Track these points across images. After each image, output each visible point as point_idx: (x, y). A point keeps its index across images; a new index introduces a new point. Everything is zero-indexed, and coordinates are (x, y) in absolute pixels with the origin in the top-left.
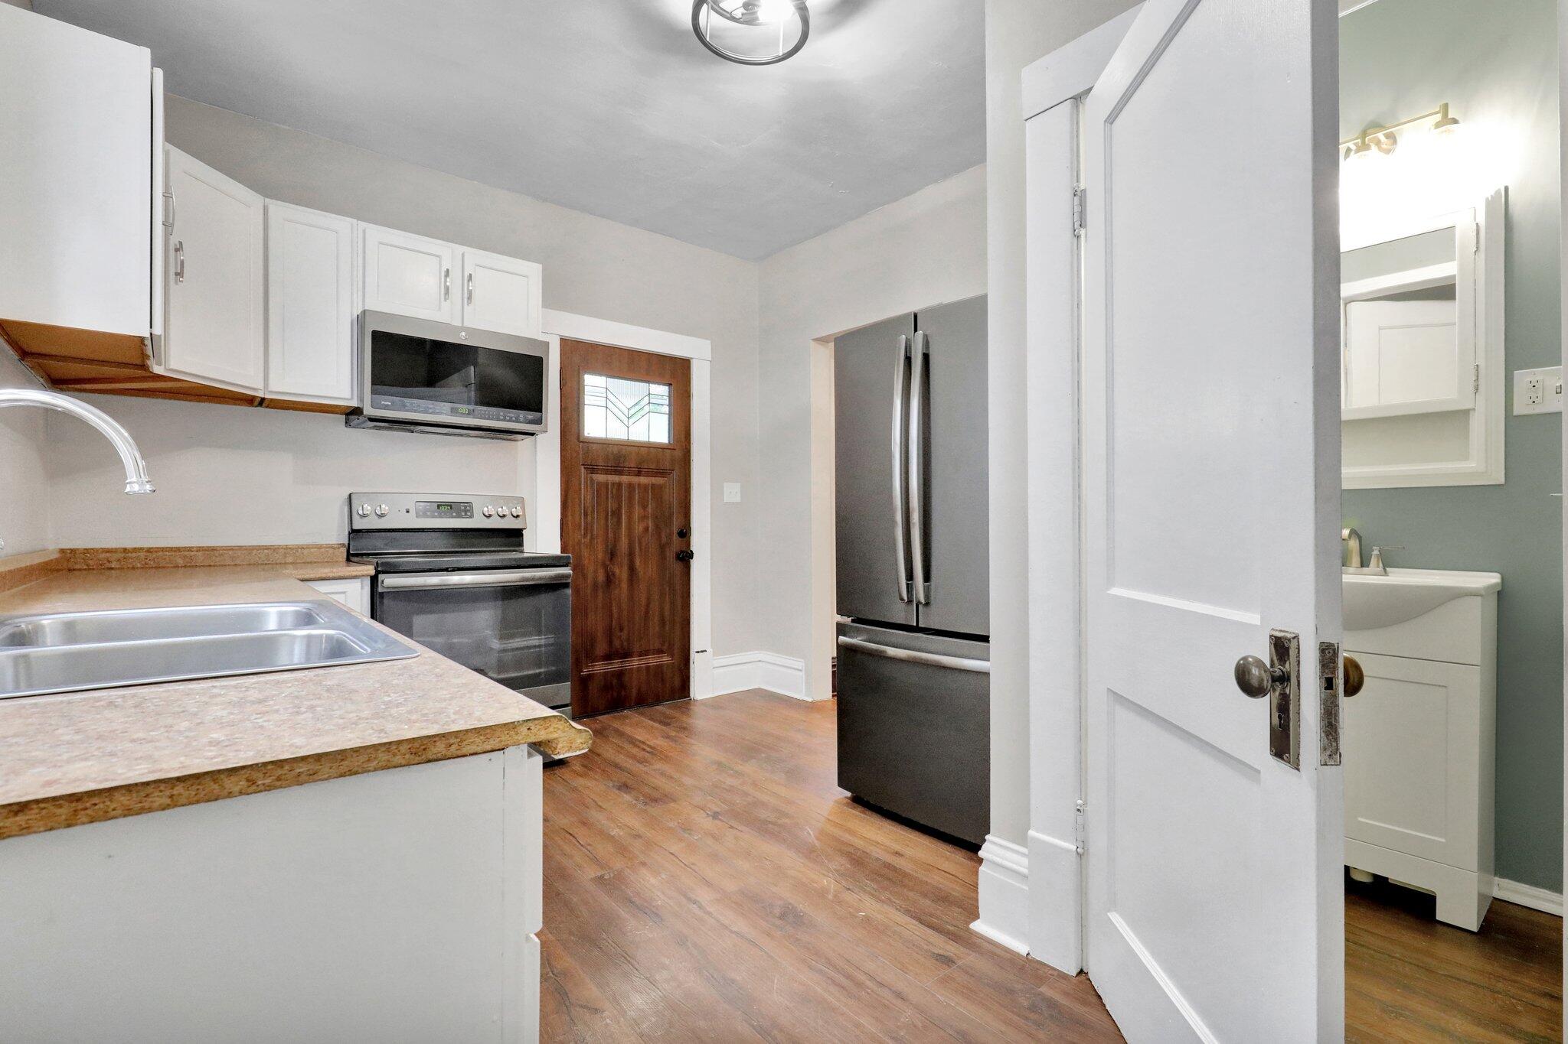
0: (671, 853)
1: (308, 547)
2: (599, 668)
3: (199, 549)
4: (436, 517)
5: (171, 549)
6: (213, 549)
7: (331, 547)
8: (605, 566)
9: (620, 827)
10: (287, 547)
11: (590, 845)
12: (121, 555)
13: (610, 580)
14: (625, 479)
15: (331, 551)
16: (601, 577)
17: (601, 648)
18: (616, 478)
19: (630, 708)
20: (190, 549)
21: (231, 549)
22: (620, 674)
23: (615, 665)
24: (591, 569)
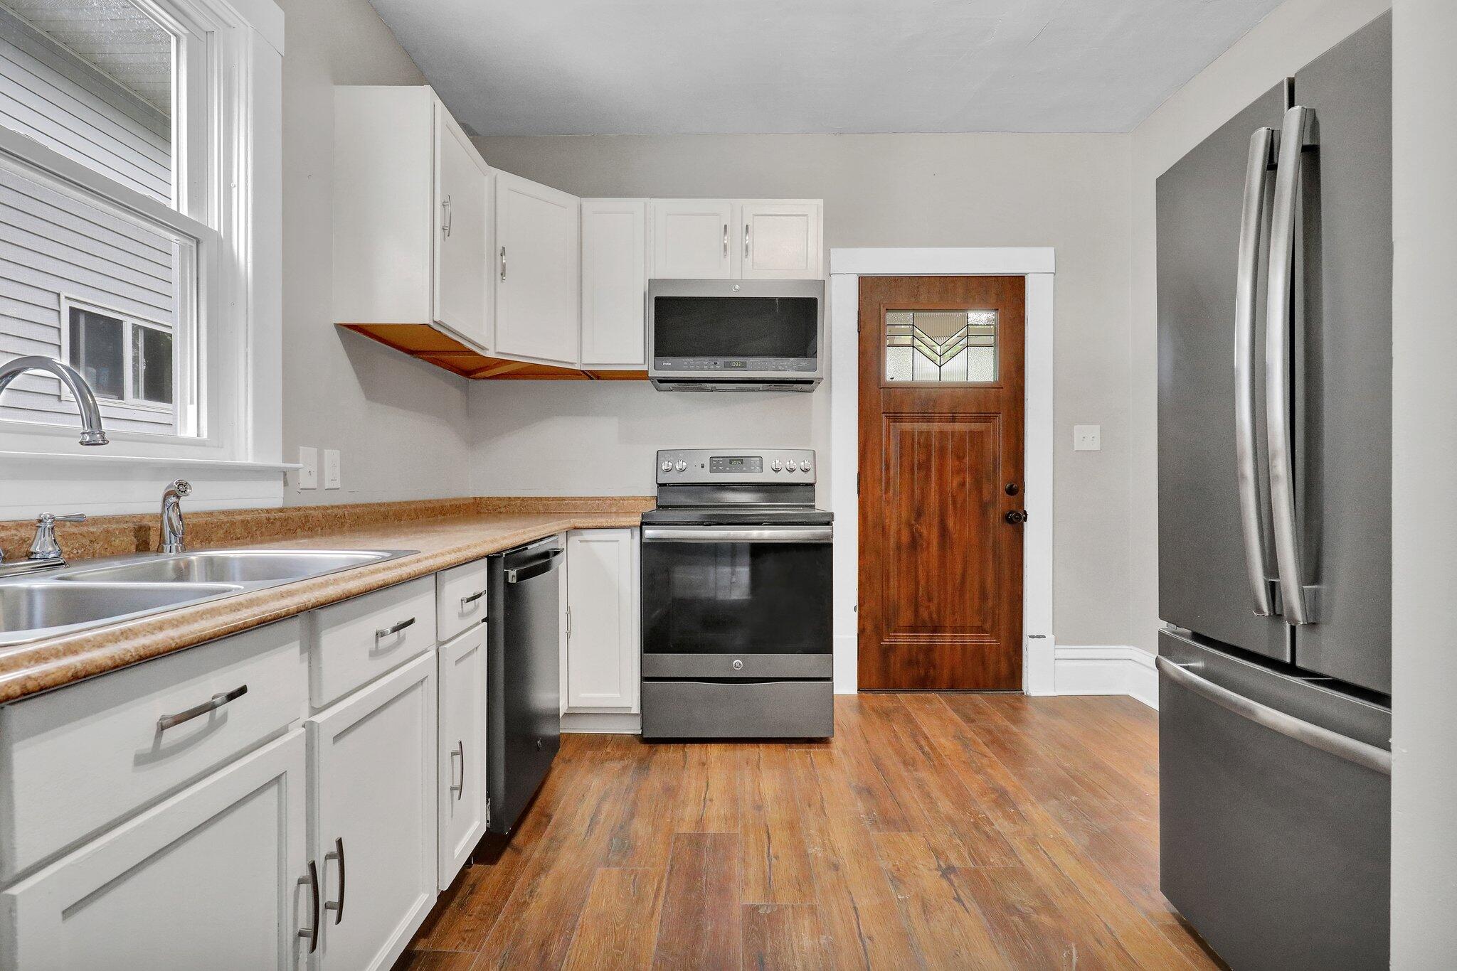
1: (628, 499)
2: (903, 640)
3: (555, 499)
4: (729, 472)
5: (536, 499)
6: (563, 499)
7: (645, 499)
8: (910, 525)
10: (613, 499)
12: (505, 503)
13: (915, 543)
14: (935, 427)
15: (644, 502)
16: (905, 538)
17: (906, 617)
18: (924, 426)
19: (939, 690)
20: (548, 499)
21: (574, 499)
22: (929, 650)
23: (923, 639)
24: (894, 527)
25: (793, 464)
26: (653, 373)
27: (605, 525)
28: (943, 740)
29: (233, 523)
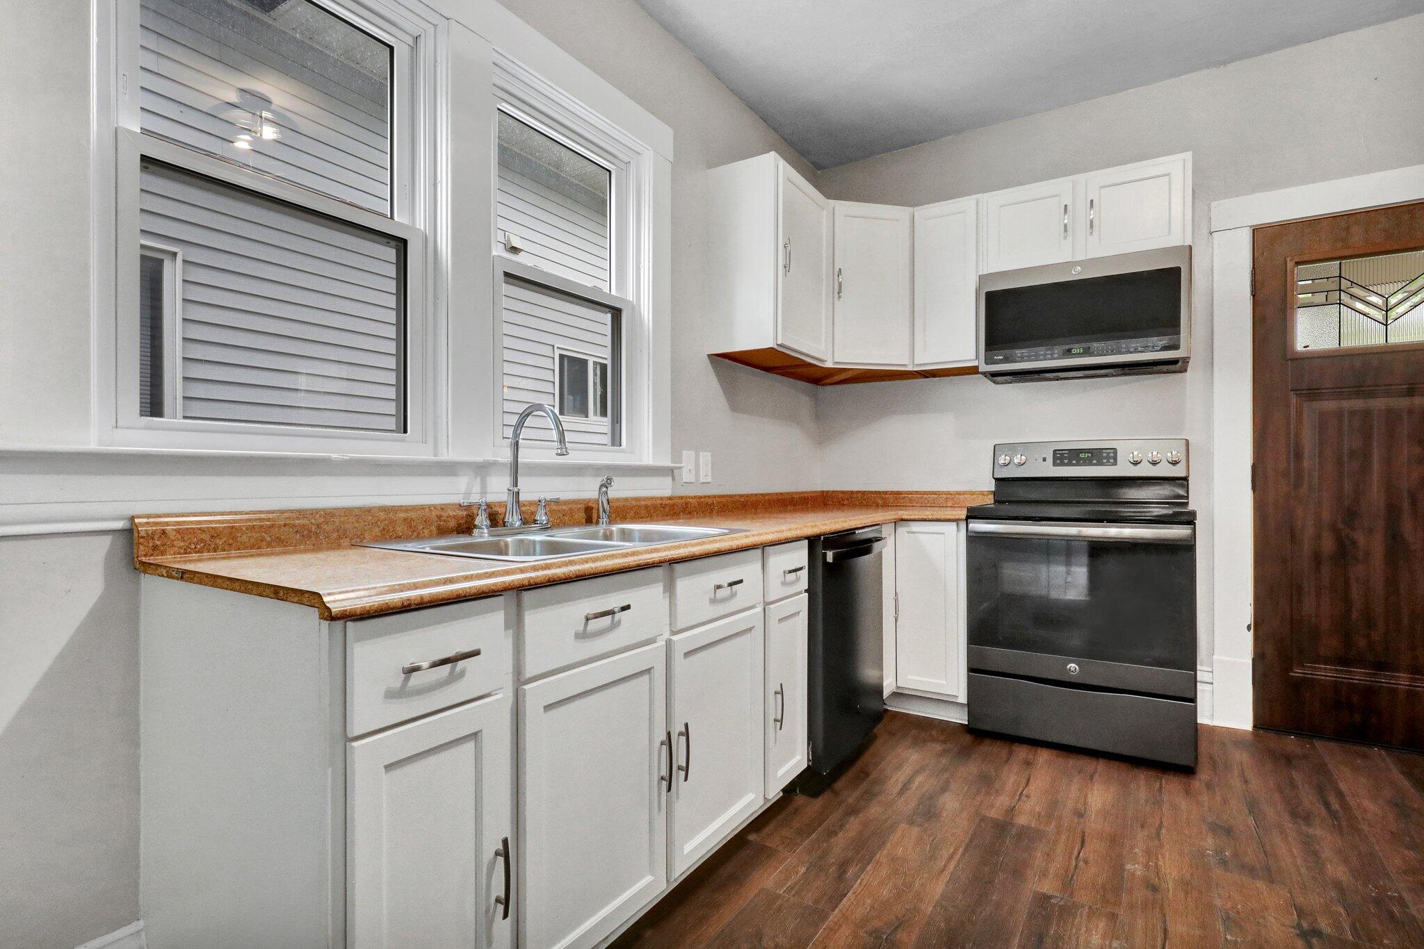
0: (1165, 931)
1: (964, 493)
2: (1326, 673)
3: (892, 493)
4: (1074, 465)
5: (876, 492)
6: (899, 493)
7: (982, 493)
8: (1334, 529)
9: (1147, 866)
10: (948, 493)
11: (1086, 862)
12: (847, 496)
13: (1344, 552)
14: (1379, 404)
15: (981, 497)
16: (1328, 545)
17: (1330, 644)
18: (1358, 404)
20: (886, 493)
21: (911, 493)
22: (1369, 692)
23: (1359, 676)
24: (1310, 531)
25: (1155, 455)
26: (984, 368)
27: (930, 517)
28: (1366, 803)
29: (639, 507)
